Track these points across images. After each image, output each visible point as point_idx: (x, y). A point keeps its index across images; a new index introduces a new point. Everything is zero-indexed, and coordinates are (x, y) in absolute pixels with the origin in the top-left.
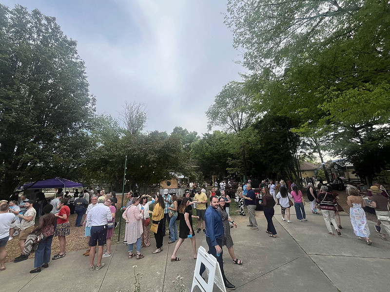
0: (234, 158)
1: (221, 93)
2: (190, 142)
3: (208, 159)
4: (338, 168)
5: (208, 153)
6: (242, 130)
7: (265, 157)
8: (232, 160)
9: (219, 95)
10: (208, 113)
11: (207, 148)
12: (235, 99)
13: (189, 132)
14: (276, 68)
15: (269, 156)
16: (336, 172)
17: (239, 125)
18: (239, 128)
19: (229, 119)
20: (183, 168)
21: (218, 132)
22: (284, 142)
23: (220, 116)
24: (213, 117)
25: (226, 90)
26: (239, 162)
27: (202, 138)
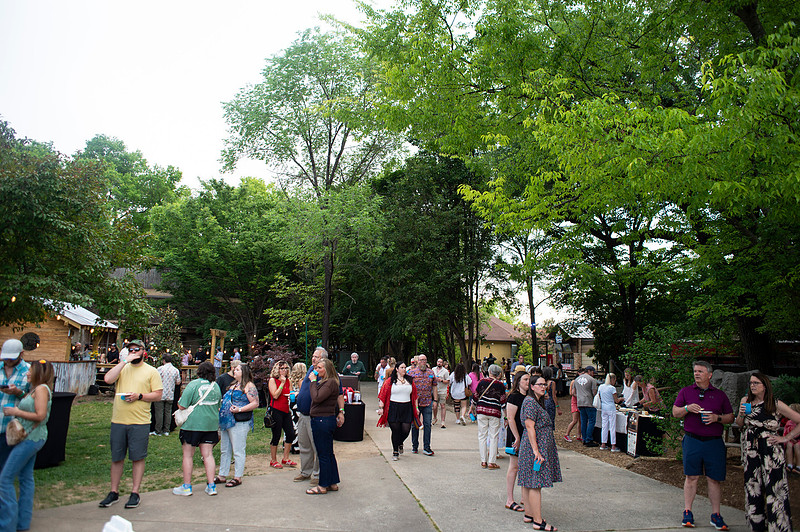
0: (295, 278)
1: (289, 53)
2: (148, 203)
3: (207, 271)
4: (564, 342)
5: (207, 251)
6: (338, 190)
7: (391, 284)
8: (287, 284)
9: (282, 55)
10: (231, 108)
11: (209, 233)
12: (331, 86)
13: (151, 165)
14: (456, 12)
15: (403, 283)
16: (557, 351)
17: (331, 171)
18: (329, 183)
19: (300, 145)
20: (100, 282)
21: (258, 185)
22: (449, 247)
23: (275, 127)
24: (249, 128)
25: (304, 49)
26: (311, 293)
27: (195, 195)
